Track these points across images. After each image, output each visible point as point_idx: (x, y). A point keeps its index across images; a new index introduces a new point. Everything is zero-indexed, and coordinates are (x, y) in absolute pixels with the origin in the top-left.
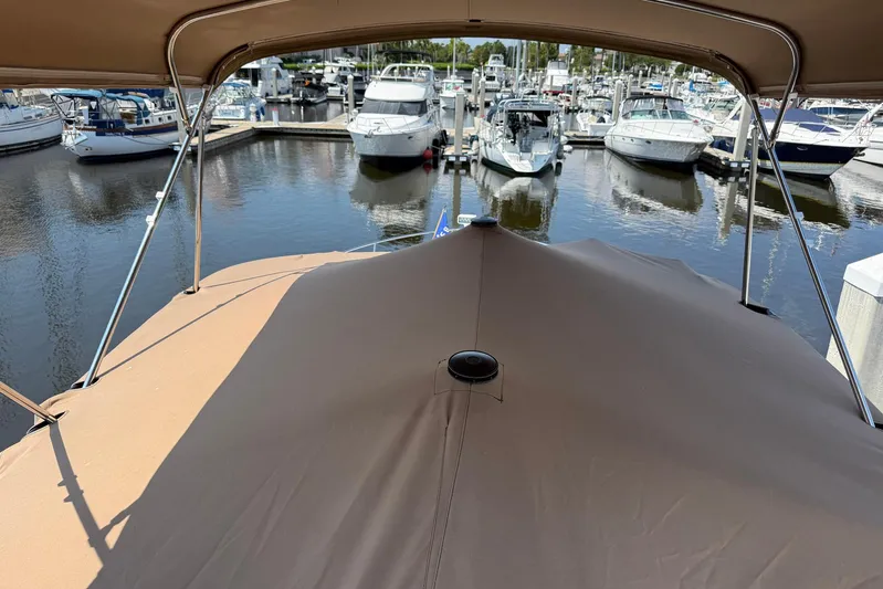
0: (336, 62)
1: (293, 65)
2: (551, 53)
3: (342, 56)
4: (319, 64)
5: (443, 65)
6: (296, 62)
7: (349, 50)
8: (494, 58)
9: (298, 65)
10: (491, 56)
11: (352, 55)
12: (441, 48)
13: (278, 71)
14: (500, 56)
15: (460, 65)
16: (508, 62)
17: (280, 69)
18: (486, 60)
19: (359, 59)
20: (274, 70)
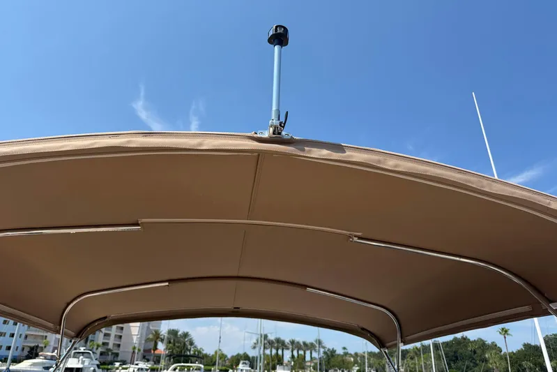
0: (137, 364)
1: (106, 367)
2: (278, 361)
3: (140, 361)
4: (124, 366)
5: (209, 368)
6: (108, 365)
7: (147, 357)
8: (243, 363)
9: (109, 367)
10: (241, 362)
11: (148, 360)
12: (208, 356)
13: (94, 370)
14: (247, 362)
15: (220, 368)
16: (252, 366)
17: (97, 369)
18: (238, 364)
19: (152, 363)
20: (92, 369)
